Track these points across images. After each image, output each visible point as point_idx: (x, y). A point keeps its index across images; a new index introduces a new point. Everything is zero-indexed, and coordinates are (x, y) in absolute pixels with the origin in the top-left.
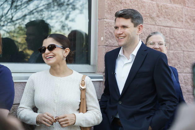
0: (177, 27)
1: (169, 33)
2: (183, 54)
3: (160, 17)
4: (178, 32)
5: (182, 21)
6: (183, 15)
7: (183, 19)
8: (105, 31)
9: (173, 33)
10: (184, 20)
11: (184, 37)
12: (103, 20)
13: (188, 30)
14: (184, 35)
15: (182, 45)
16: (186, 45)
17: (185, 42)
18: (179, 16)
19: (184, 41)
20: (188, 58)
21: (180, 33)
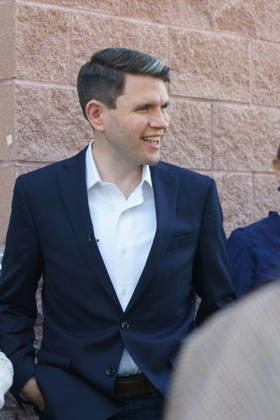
0: (234, 99)
1: (209, 119)
2: (253, 182)
3: (181, 70)
4: (235, 115)
5: (248, 83)
6: (247, 63)
7: (248, 75)
8: (17, 117)
9: (220, 119)
10: (252, 79)
11: (255, 130)
12: (9, 82)
13: (264, 110)
14: (252, 124)
15: (250, 155)
16: (260, 155)
17: (257, 145)
18: (236, 68)
19: (253, 144)
20: (266, 194)
21: (242, 118)
